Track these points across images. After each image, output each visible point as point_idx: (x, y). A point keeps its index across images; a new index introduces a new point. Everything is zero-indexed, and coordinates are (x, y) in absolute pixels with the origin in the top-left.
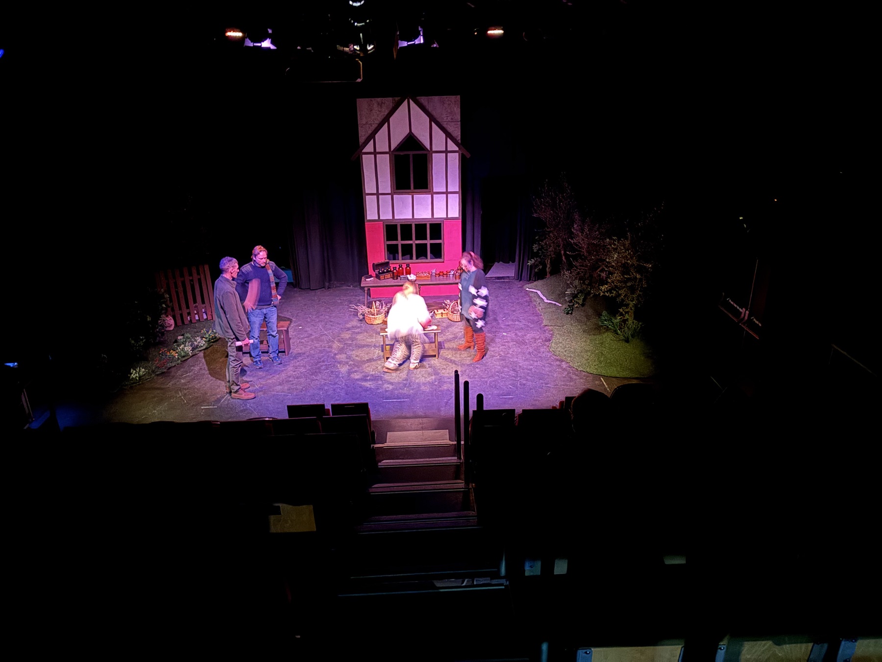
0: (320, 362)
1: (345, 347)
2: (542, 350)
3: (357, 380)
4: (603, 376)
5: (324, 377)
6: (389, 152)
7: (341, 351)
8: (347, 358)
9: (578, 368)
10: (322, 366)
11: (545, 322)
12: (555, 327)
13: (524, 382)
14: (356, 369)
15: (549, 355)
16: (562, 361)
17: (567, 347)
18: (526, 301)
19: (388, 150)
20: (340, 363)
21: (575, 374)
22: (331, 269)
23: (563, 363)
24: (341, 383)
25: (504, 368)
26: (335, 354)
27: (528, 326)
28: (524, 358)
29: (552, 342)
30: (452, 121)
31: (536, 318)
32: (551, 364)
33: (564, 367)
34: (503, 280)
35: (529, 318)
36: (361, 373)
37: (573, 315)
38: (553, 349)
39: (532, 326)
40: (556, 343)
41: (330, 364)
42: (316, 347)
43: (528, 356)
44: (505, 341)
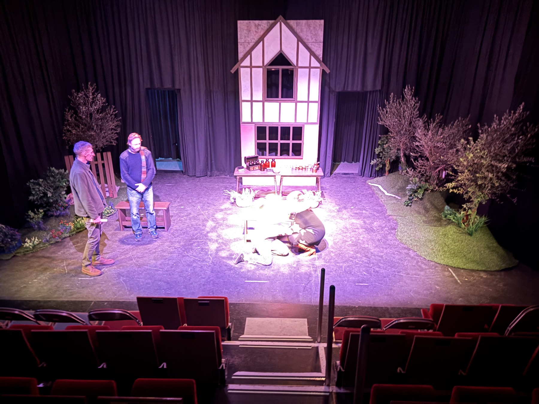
0: (193, 239)
1: (217, 226)
2: (389, 238)
3: (223, 258)
4: (451, 267)
5: (195, 254)
6: (263, 67)
7: (213, 229)
8: (217, 237)
9: (425, 258)
10: (194, 242)
11: (389, 212)
12: (398, 217)
13: (377, 269)
14: (224, 247)
15: (397, 243)
16: (409, 249)
17: (412, 236)
18: (370, 193)
19: (261, 65)
20: (210, 240)
21: (423, 263)
22: (213, 162)
23: (411, 252)
24: (209, 260)
25: (357, 253)
26: (208, 232)
27: (374, 215)
28: (374, 245)
29: (397, 231)
30: (316, 42)
31: (379, 208)
32: (400, 252)
33: (412, 255)
34: (349, 176)
35: (374, 207)
36: (228, 251)
37: (412, 207)
38: (400, 238)
39: (378, 215)
40: (401, 232)
41: (202, 241)
42: (192, 225)
43: (377, 243)
44: (355, 227)
